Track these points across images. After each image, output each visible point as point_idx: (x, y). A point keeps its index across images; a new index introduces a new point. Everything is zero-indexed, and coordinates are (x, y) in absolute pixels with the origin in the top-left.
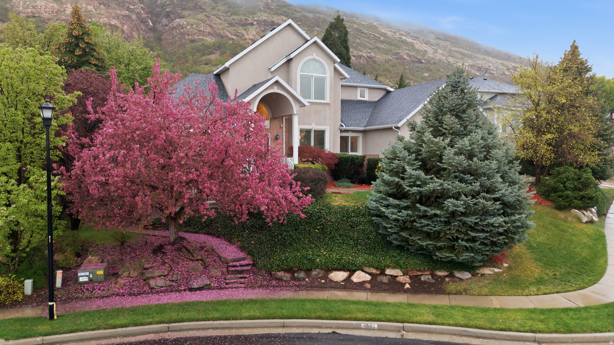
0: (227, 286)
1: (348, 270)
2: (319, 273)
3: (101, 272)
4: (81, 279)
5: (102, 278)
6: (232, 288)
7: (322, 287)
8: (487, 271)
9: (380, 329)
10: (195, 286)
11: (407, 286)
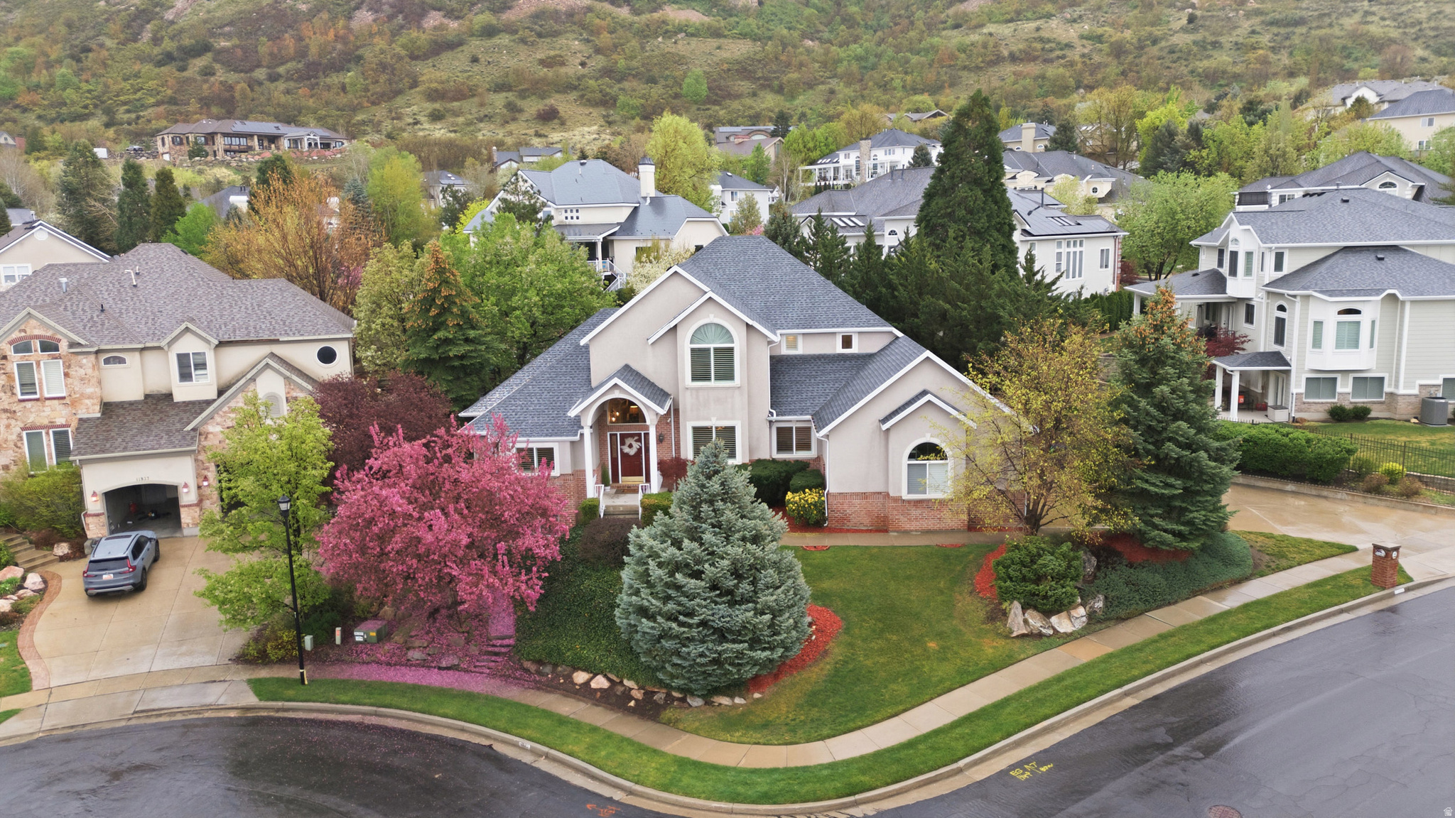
1: (591, 672)
3: (373, 634)
4: (358, 639)
5: (375, 640)
6: (476, 672)
8: (725, 701)
9: (533, 752)
10: (444, 664)
11: (632, 704)
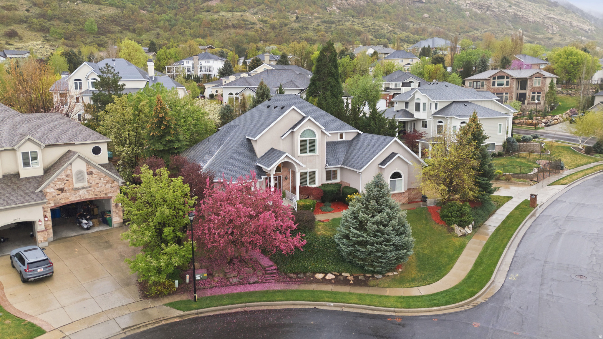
0: (266, 281)
1: (324, 273)
2: (310, 274)
3: (206, 275)
4: (197, 278)
5: (207, 278)
6: (268, 282)
7: (311, 282)
8: (390, 274)
9: (334, 306)
10: (251, 282)
11: (352, 282)
